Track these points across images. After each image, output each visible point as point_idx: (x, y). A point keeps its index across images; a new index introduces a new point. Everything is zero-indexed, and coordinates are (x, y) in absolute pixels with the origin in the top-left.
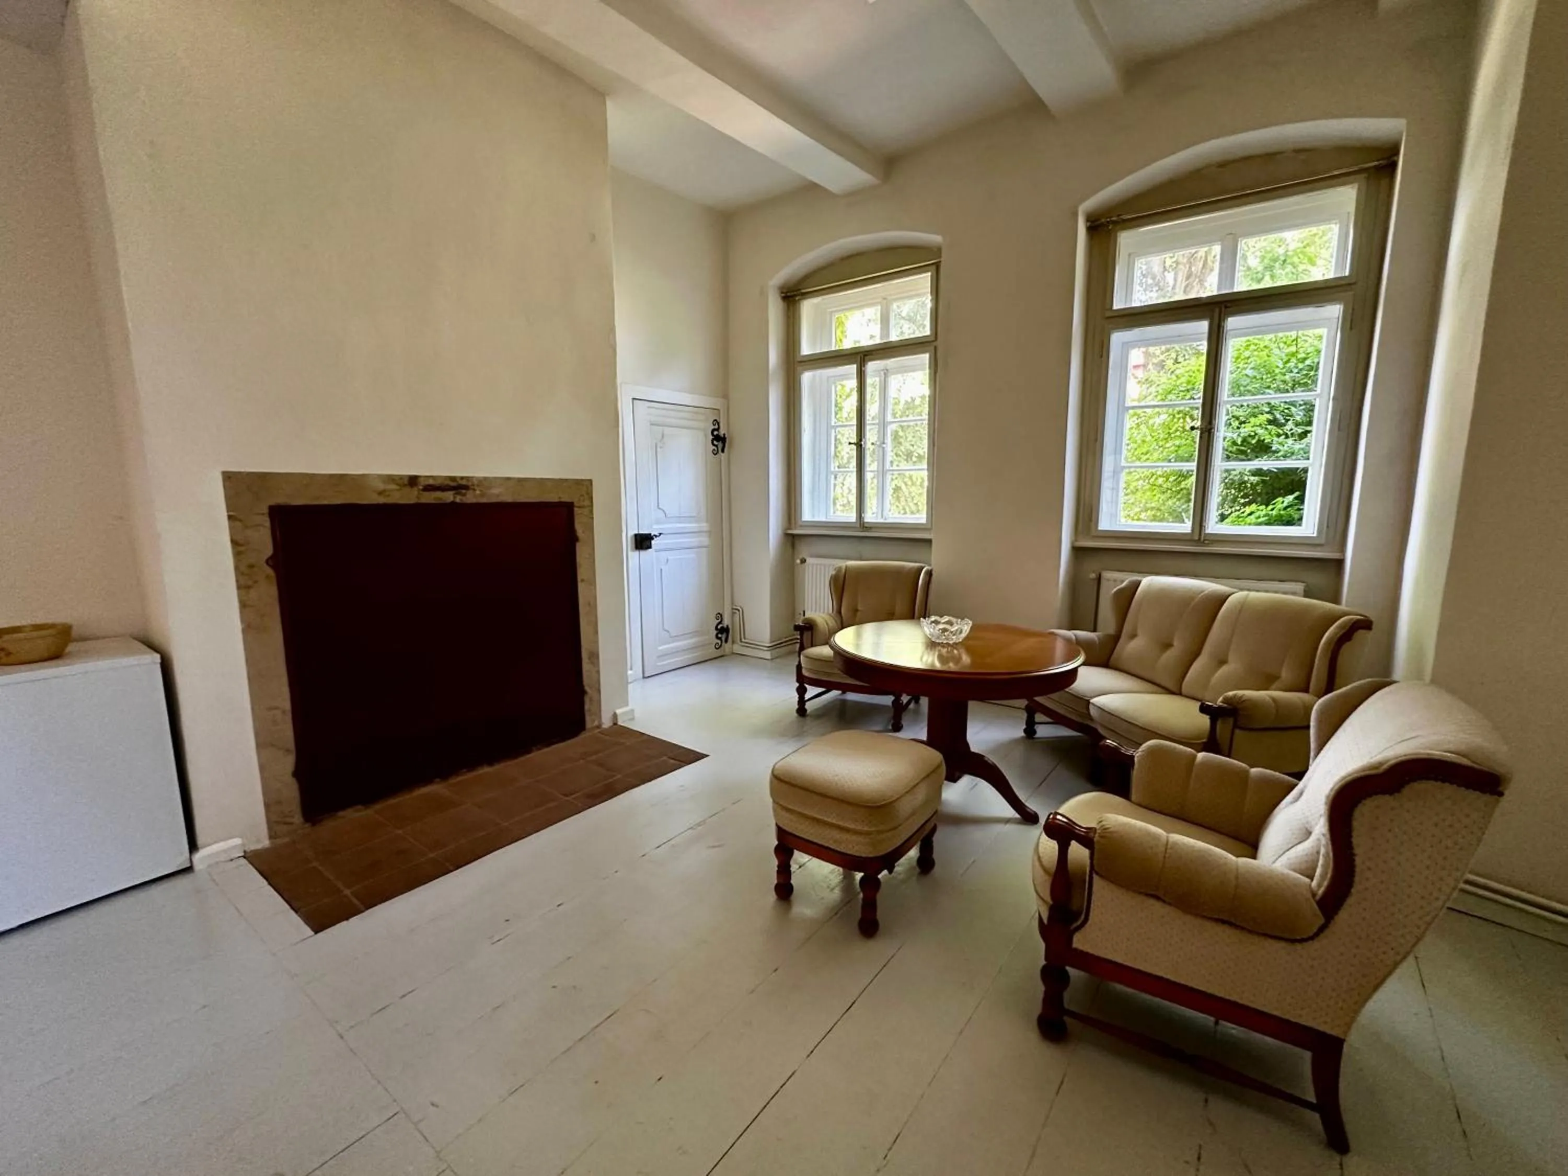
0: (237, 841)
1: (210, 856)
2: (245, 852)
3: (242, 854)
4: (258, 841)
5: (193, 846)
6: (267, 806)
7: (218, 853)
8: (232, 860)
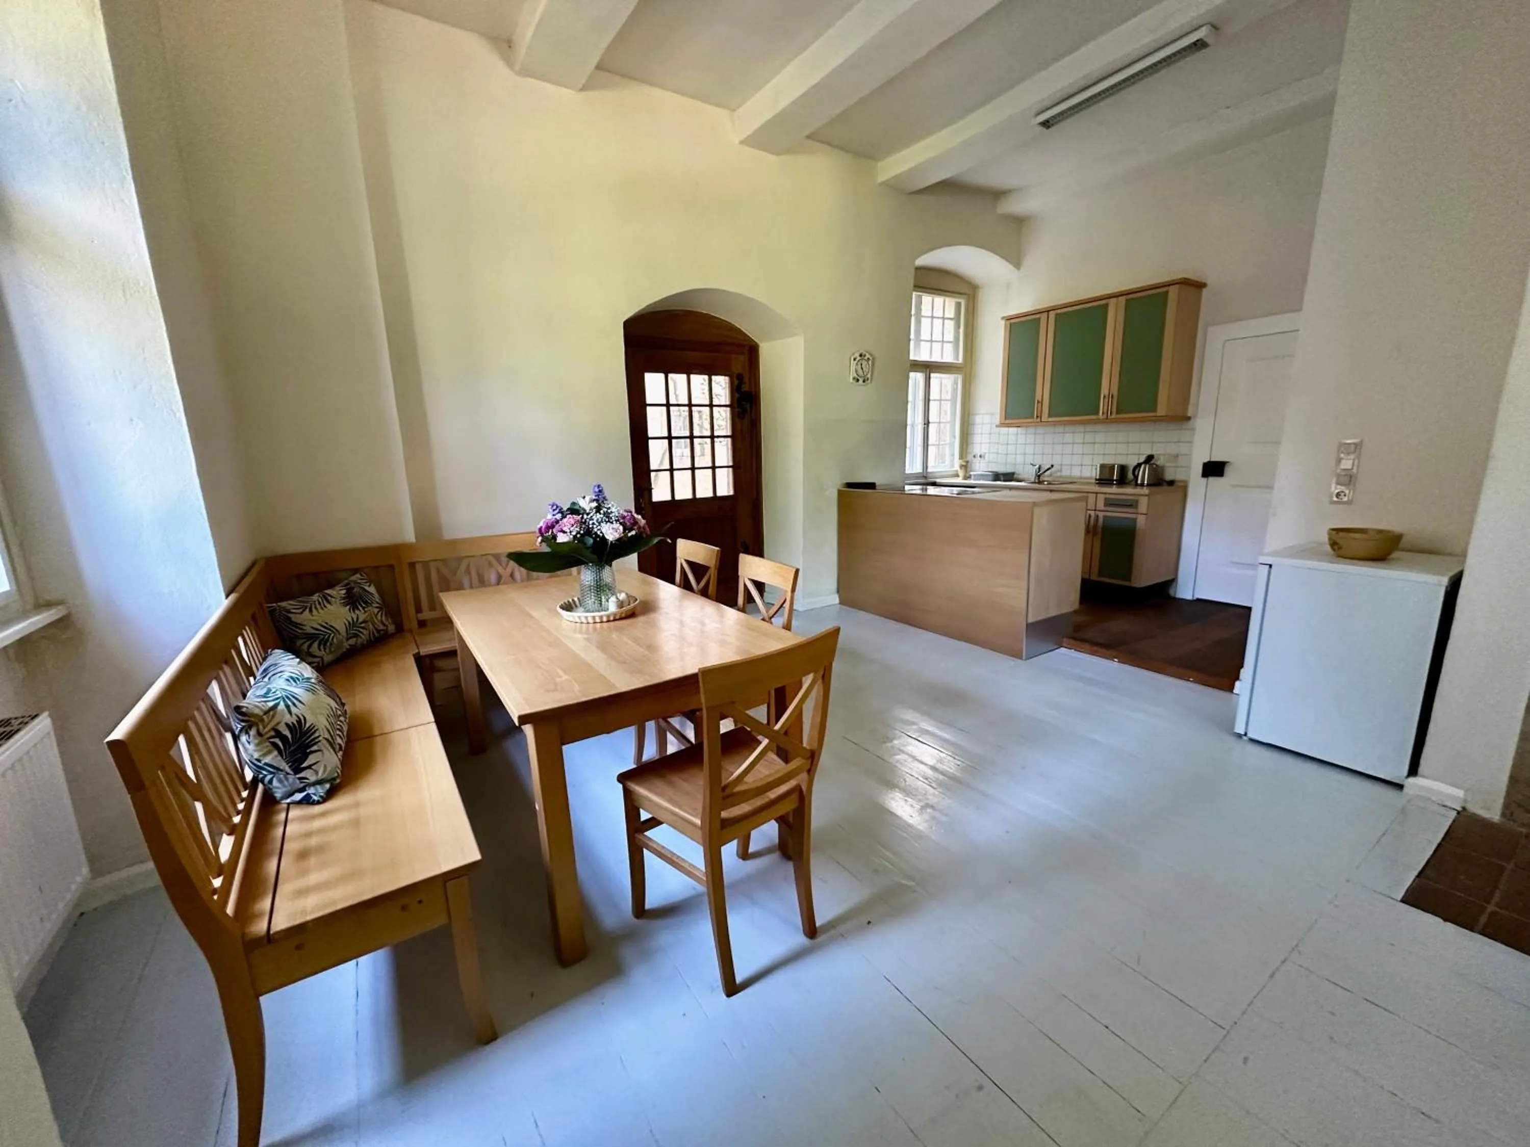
0: (1460, 793)
1: (1422, 788)
2: (1464, 809)
3: (1459, 809)
4: (1488, 809)
5: (1413, 770)
6: (1513, 780)
7: (1430, 790)
8: (1444, 806)
